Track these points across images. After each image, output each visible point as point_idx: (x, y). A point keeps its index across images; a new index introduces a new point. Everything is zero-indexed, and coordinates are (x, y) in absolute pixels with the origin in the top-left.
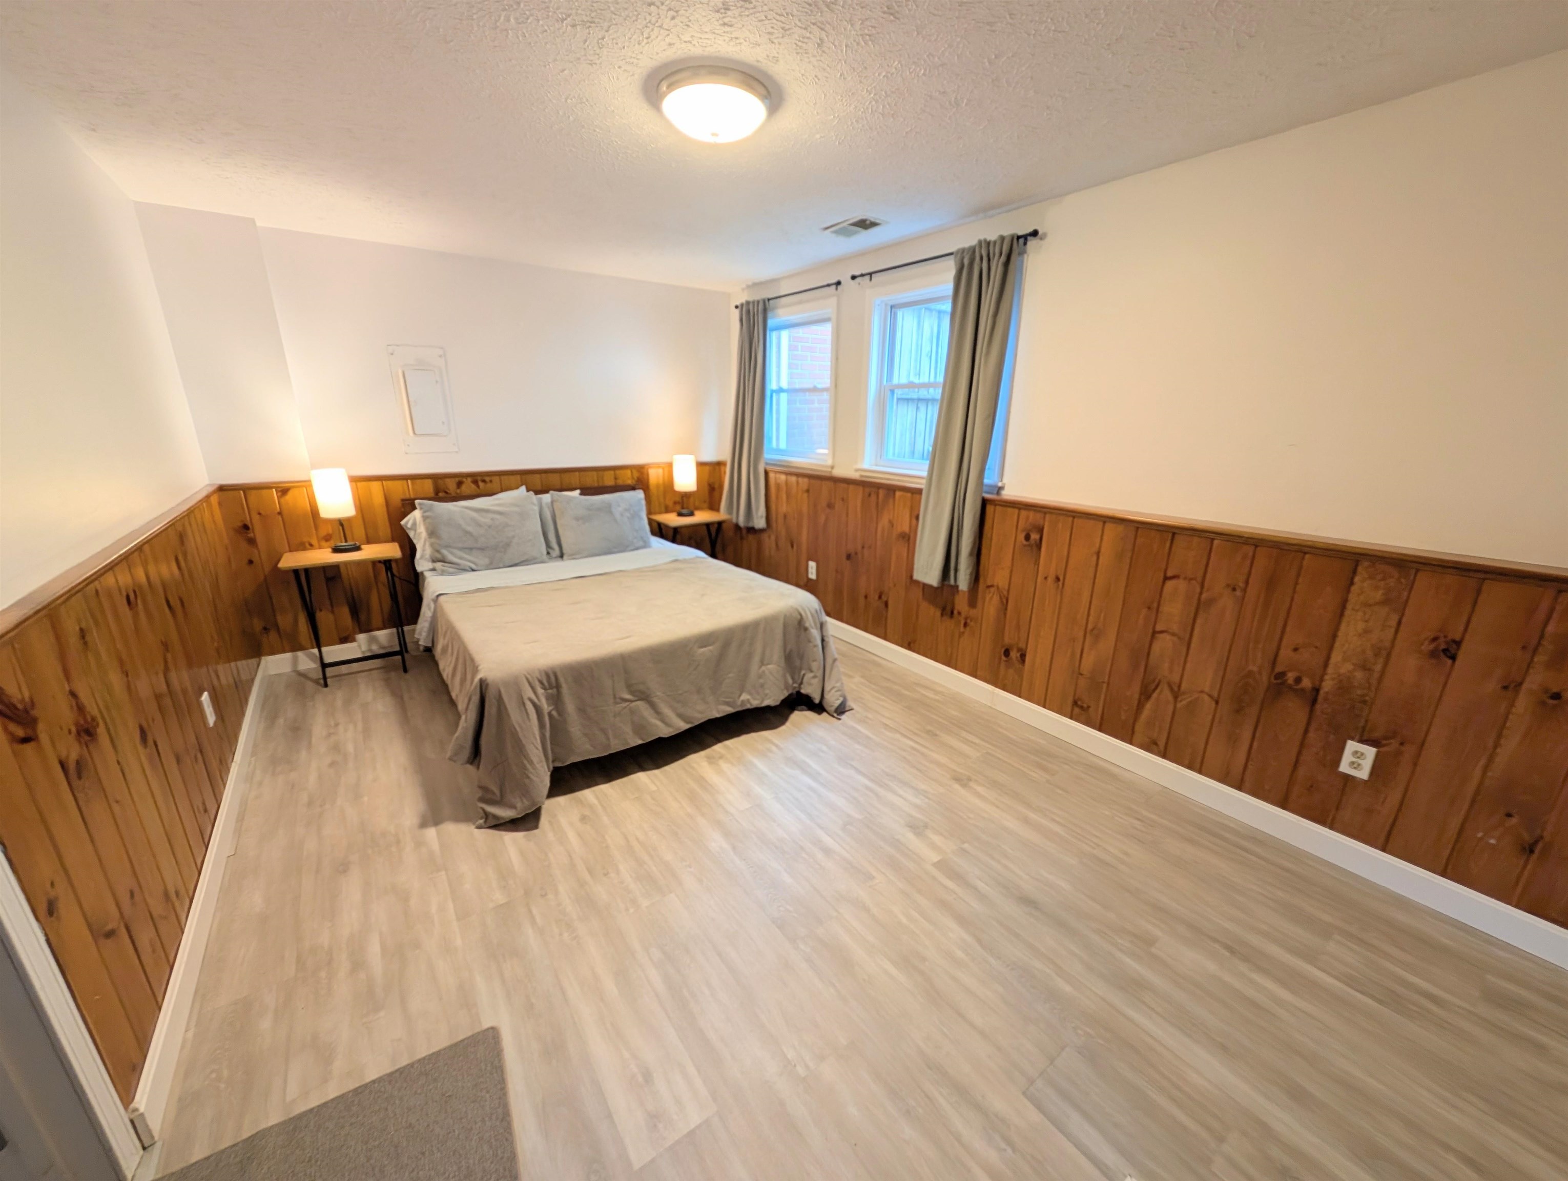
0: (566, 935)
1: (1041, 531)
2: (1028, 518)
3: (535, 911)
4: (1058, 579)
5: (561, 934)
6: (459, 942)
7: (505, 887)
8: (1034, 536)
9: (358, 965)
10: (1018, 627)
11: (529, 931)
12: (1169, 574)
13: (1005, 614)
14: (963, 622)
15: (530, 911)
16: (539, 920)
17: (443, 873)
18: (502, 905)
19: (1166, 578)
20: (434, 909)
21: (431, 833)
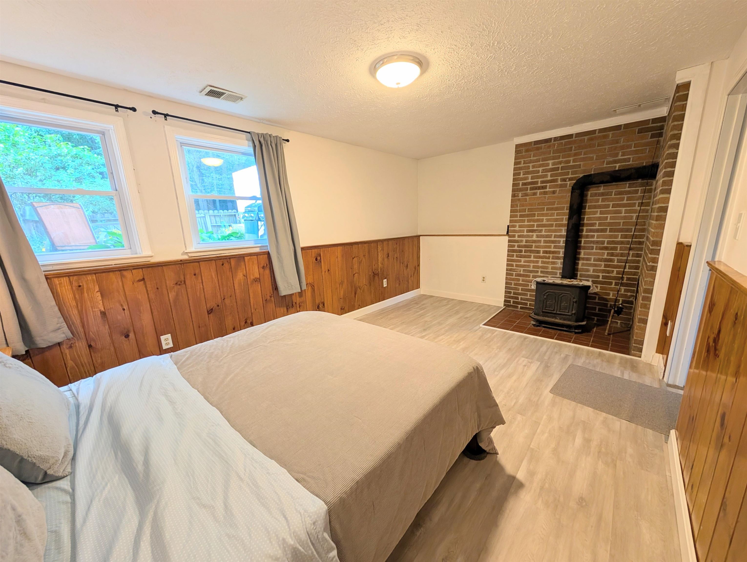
0: (512, 392)
1: (320, 256)
2: (315, 252)
3: (513, 404)
4: (329, 270)
5: (513, 393)
6: (545, 417)
7: (513, 418)
8: (319, 258)
9: (587, 441)
10: (320, 295)
11: (521, 401)
12: (353, 257)
13: (314, 292)
14: (298, 306)
15: (514, 405)
16: (514, 401)
17: (531, 446)
18: (521, 415)
19: (353, 258)
20: (546, 435)
21: (521, 475)
